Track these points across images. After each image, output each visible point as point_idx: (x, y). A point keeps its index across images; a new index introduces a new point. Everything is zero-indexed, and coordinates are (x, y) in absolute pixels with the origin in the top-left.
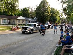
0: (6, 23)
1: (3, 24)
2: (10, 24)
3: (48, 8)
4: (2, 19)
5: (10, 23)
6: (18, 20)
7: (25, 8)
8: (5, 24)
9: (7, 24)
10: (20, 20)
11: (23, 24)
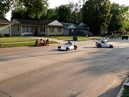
0: (30, 33)
1: (25, 35)
3: (105, 4)
4: (23, 26)
5: (36, 32)
6: (50, 27)
7: (64, 6)
8: (28, 35)
9: (31, 35)
10: (54, 27)
11: (60, 35)
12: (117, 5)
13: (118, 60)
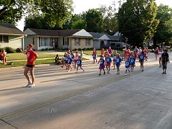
0: (49, 47)
2: (56, 48)
3: (149, 6)
4: (39, 38)
5: (56, 46)
6: (75, 38)
7: (93, 11)
8: (46, 50)
9: (50, 49)
10: (80, 38)
11: (88, 49)
12: (165, 7)
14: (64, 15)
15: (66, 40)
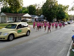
3: (55, 4)
4: (8, 17)
6: (24, 17)
7: (32, 6)
9: (13, 22)
11: (29, 22)
12: (61, 5)
13: (64, 36)
14: (19, 7)
15: (20, 18)
